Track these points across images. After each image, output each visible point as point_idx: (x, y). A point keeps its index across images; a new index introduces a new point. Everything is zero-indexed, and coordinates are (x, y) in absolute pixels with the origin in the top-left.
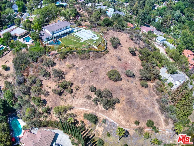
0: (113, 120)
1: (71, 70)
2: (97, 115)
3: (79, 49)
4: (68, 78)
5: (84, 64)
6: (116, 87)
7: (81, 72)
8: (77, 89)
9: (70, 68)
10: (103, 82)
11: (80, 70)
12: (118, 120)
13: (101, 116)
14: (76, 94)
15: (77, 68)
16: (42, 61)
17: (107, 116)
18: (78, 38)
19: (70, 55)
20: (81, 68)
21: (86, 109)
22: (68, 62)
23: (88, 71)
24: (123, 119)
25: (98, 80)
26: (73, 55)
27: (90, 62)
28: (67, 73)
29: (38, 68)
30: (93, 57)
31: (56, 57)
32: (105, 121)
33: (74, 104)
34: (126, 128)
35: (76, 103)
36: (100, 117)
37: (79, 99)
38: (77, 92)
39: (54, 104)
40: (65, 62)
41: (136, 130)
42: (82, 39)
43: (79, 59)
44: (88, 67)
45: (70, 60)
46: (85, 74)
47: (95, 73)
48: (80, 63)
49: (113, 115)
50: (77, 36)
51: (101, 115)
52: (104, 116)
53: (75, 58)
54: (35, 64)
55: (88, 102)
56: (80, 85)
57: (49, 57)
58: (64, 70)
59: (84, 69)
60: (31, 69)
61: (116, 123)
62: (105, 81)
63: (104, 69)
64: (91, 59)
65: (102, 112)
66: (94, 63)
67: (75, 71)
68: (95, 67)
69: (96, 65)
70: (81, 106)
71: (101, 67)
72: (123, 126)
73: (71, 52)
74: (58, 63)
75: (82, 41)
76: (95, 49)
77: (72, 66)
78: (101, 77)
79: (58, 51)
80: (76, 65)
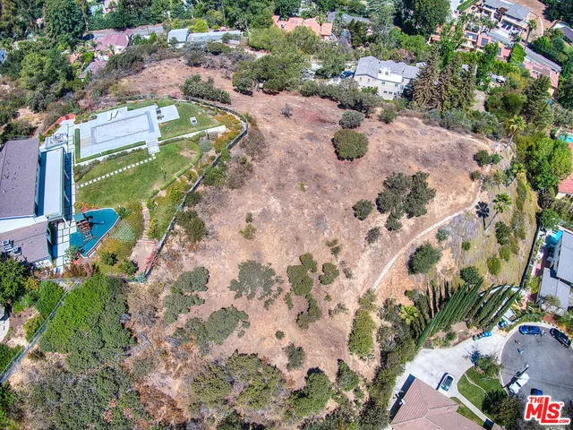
0: (446, 216)
1: (257, 236)
2: (419, 244)
3: (193, 170)
4: (278, 258)
5: (264, 190)
6: (380, 162)
7: (286, 214)
8: (336, 251)
9: (248, 234)
10: (353, 180)
11: (279, 210)
12: (452, 206)
13: (426, 235)
14: (343, 263)
15: (265, 214)
16: (152, 318)
17: (430, 225)
18: (126, 154)
19: (197, 208)
20: (275, 204)
21: (390, 264)
22: (224, 224)
23: (294, 194)
24: (458, 194)
25: (339, 186)
26: (205, 198)
27: (264, 171)
28: (259, 254)
29: (169, 346)
30: (252, 155)
32: (441, 236)
33: (359, 288)
34: (472, 202)
35: (361, 282)
36: (426, 239)
37: (359, 265)
38: (340, 258)
39: (333, 348)
40: (216, 238)
41: (483, 188)
42: (143, 147)
43: (233, 194)
44: (280, 186)
45: (216, 219)
46: (301, 207)
47: (312, 180)
48: (250, 196)
49: (436, 210)
50: (108, 152)
51: (422, 234)
52: (431, 228)
53: (222, 201)
54: (137, 352)
55: (377, 249)
56: (326, 235)
57: (150, 281)
58: (243, 257)
59: (283, 199)
60: (153, 379)
61: (456, 214)
62: (352, 174)
63: (310, 155)
64: (254, 164)
65: (415, 230)
66: (277, 166)
67: (269, 227)
68: (291, 170)
70: (376, 272)
71: (301, 159)
72: (467, 204)
73: (194, 198)
74: (203, 261)
75: (154, 149)
76: (225, 134)
77: (244, 225)
78: (333, 175)
79: (155, 234)
80: (252, 212)
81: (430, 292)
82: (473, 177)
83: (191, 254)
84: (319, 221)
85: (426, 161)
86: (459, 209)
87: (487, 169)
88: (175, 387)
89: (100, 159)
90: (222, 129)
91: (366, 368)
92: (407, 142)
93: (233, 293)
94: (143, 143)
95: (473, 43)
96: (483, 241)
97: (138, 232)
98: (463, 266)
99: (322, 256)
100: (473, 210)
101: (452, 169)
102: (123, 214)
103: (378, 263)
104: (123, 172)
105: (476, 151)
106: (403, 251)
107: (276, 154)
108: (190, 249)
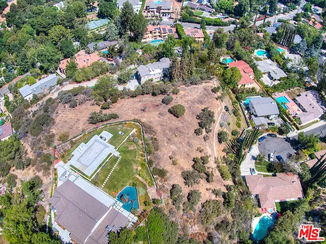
0: (218, 118)
2: (217, 132)
3: (140, 153)
5: (166, 145)
7: (179, 148)
8: (201, 151)
9: (174, 163)
10: (187, 123)
11: (176, 149)
13: (217, 128)
15: (174, 153)
18: (108, 162)
19: (154, 165)
20: (173, 147)
21: (214, 145)
22: (166, 166)
23: (175, 139)
24: (217, 108)
25: (185, 128)
26: (153, 160)
27: (160, 137)
28: (182, 168)
30: (152, 134)
32: (221, 125)
33: (213, 159)
34: (222, 108)
36: (218, 130)
39: (220, 183)
40: (167, 171)
41: (222, 101)
42: (112, 156)
43: (159, 152)
44: (169, 139)
45: (162, 165)
46: (181, 143)
47: (176, 131)
48: (164, 149)
50: (100, 166)
52: (217, 125)
53: (158, 158)
56: (194, 148)
57: (163, 201)
58: (179, 172)
59: (174, 143)
60: (190, 231)
61: (221, 115)
62: (185, 121)
63: (168, 122)
64: (155, 137)
66: (162, 133)
67: (178, 156)
68: (167, 132)
69: (164, 131)
70: (213, 150)
71: (167, 125)
73: (150, 163)
74: (172, 183)
75: (117, 154)
76: (136, 131)
77: (171, 161)
78: (180, 125)
79: (151, 184)
80: (169, 155)
81: (228, 146)
82: (217, 99)
83: (166, 183)
84: (189, 144)
85: (201, 102)
86: (220, 113)
87: (219, 93)
89: (99, 171)
90: (134, 130)
91: (230, 182)
92: (189, 98)
93: (187, 186)
94: (111, 154)
95: (159, 32)
96: (232, 119)
97: (145, 187)
98: (231, 131)
99: (199, 155)
100: (224, 110)
102: (134, 185)
103: (211, 147)
104: (114, 170)
105: (211, 89)
106: (215, 138)
107: (158, 129)
108: (166, 181)
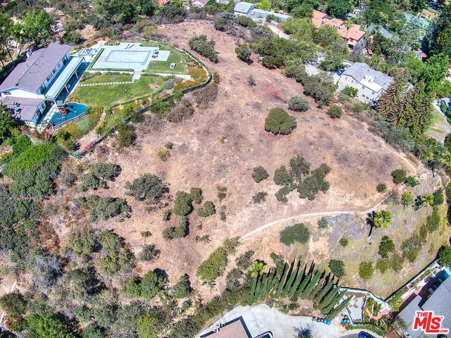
0: (337, 210)
1: (170, 160)
2: (300, 221)
3: (149, 99)
4: (178, 180)
5: (193, 131)
6: (300, 145)
7: (200, 154)
8: (222, 196)
9: (164, 157)
10: (267, 150)
11: (195, 149)
12: (346, 204)
13: (310, 218)
14: (224, 207)
15: (184, 148)
16: (72, 182)
17: (319, 211)
18: (119, 74)
19: (137, 125)
20: (195, 144)
21: (266, 226)
22: (150, 146)
23: (214, 142)
24: (356, 196)
25: (252, 150)
26: (147, 120)
27: (202, 118)
28: (164, 174)
29: (73, 205)
30: (199, 103)
31: (104, 151)
32: (323, 223)
33: (231, 232)
34: (369, 209)
35: (235, 229)
36: (308, 221)
37: (238, 215)
38: (224, 202)
39: (186, 264)
40: (140, 150)
42: (131, 73)
43: (169, 125)
44: (207, 133)
45: (148, 137)
46: (213, 153)
47: (234, 138)
48: (180, 131)
49: (329, 201)
50: (109, 69)
51: (307, 215)
53: (158, 127)
54: (54, 199)
55: (262, 210)
56: (221, 182)
57: (83, 160)
58: (152, 170)
59: (203, 142)
60: (54, 220)
61: (346, 212)
62: (269, 145)
63: (244, 118)
64: (197, 110)
65: (304, 209)
66: (213, 118)
67: (182, 158)
68: (223, 124)
70: (252, 226)
72: (362, 209)
73: (139, 117)
74: (121, 162)
75: (137, 77)
76: (189, 81)
77: (164, 149)
78: (253, 140)
79: (100, 131)
80: (175, 143)
81: (296, 264)
82: (381, 188)
83: (117, 154)
84: (221, 169)
85: (343, 159)
86: (352, 210)
87: (401, 188)
88: (64, 232)
89: (102, 72)
90: (188, 77)
91: (207, 292)
92: (337, 138)
93: (130, 191)
94: (133, 71)
96: (363, 247)
97: (92, 127)
98: (335, 258)
99: (210, 195)
100: (364, 215)
101: (363, 174)
102: (89, 112)
103: (257, 220)
104: (107, 85)
106: (283, 220)
107: (218, 108)
108: (118, 150)
